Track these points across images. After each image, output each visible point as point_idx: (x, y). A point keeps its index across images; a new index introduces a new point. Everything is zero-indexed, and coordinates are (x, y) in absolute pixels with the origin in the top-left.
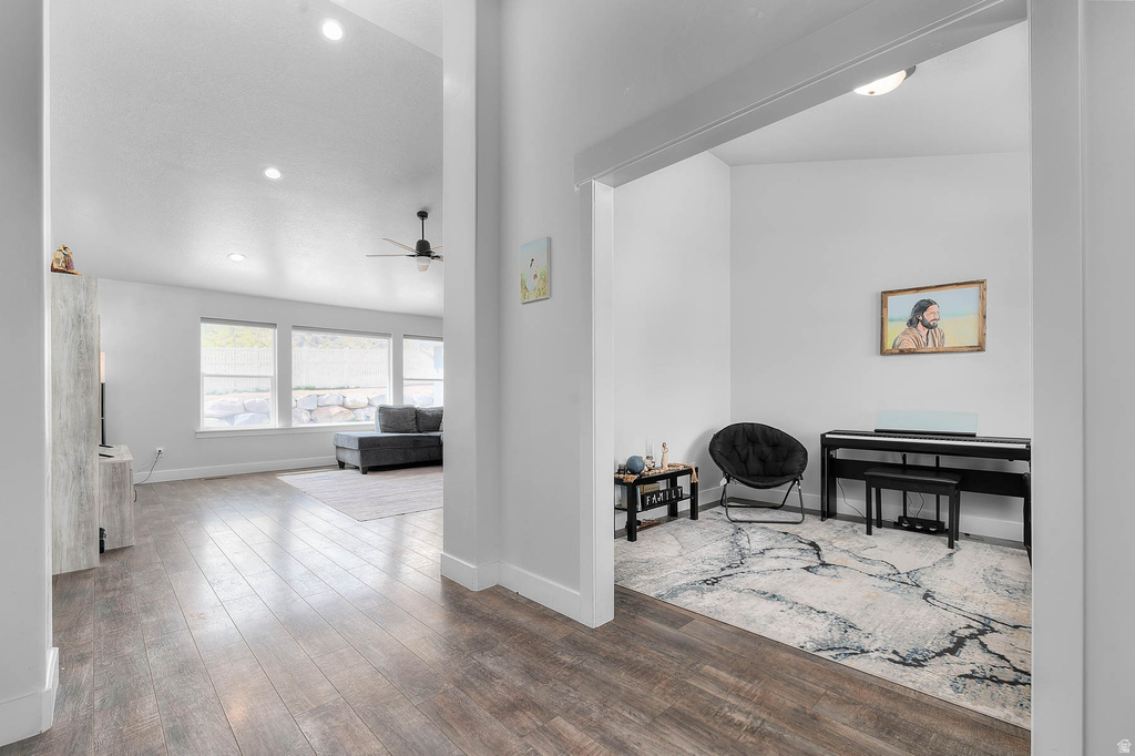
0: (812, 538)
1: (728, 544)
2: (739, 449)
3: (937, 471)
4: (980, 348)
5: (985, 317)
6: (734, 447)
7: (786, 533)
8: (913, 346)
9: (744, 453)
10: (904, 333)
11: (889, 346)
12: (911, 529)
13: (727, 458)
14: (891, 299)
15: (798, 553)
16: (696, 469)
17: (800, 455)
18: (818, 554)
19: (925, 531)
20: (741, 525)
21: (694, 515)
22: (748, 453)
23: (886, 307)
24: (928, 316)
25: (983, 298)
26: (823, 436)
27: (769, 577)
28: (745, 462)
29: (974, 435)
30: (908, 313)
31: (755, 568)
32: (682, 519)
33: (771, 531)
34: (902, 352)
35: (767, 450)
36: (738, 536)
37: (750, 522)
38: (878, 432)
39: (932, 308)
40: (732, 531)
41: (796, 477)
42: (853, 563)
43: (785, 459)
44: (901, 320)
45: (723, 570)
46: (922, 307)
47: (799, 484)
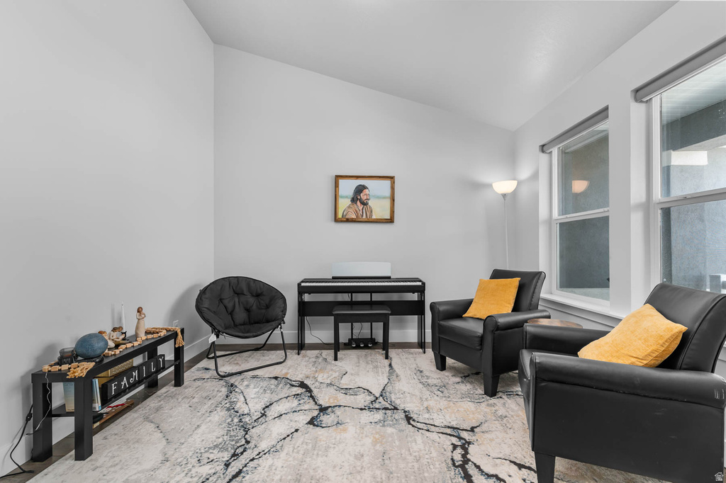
0: (299, 377)
1: (224, 413)
2: (226, 302)
3: (371, 304)
4: (391, 221)
5: (394, 200)
6: (221, 300)
7: (276, 378)
8: (354, 217)
9: (230, 306)
10: (349, 207)
11: (340, 216)
12: (358, 347)
13: (214, 312)
14: (341, 182)
15: (296, 402)
16: (182, 331)
17: (280, 302)
18: (311, 396)
19: (366, 347)
20: (232, 380)
21: (178, 381)
22: (234, 306)
23: (338, 187)
24: (363, 197)
25: (393, 188)
26: (299, 285)
27: (283, 455)
28: (231, 314)
29: (389, 278)
30: (350, 192)
31: (264, 445)
32: (164, 390)
33: (263, 379)
34: (348, 221)
35: (251, 300)
36: (232, 395)
37: (240, 373)
38: (335, 279)
39: (366, 191)
40: (224, 390)
41: (278, 321)
42: (342, 399)
43: (267, 307)
44: (347, 197)
45: (227, 465)
46: (360, 189)
47: (281, 328)
